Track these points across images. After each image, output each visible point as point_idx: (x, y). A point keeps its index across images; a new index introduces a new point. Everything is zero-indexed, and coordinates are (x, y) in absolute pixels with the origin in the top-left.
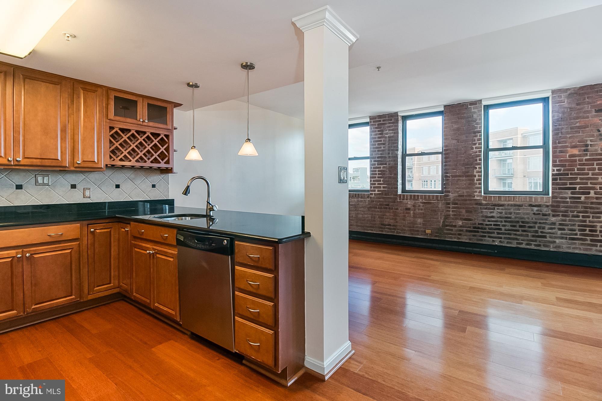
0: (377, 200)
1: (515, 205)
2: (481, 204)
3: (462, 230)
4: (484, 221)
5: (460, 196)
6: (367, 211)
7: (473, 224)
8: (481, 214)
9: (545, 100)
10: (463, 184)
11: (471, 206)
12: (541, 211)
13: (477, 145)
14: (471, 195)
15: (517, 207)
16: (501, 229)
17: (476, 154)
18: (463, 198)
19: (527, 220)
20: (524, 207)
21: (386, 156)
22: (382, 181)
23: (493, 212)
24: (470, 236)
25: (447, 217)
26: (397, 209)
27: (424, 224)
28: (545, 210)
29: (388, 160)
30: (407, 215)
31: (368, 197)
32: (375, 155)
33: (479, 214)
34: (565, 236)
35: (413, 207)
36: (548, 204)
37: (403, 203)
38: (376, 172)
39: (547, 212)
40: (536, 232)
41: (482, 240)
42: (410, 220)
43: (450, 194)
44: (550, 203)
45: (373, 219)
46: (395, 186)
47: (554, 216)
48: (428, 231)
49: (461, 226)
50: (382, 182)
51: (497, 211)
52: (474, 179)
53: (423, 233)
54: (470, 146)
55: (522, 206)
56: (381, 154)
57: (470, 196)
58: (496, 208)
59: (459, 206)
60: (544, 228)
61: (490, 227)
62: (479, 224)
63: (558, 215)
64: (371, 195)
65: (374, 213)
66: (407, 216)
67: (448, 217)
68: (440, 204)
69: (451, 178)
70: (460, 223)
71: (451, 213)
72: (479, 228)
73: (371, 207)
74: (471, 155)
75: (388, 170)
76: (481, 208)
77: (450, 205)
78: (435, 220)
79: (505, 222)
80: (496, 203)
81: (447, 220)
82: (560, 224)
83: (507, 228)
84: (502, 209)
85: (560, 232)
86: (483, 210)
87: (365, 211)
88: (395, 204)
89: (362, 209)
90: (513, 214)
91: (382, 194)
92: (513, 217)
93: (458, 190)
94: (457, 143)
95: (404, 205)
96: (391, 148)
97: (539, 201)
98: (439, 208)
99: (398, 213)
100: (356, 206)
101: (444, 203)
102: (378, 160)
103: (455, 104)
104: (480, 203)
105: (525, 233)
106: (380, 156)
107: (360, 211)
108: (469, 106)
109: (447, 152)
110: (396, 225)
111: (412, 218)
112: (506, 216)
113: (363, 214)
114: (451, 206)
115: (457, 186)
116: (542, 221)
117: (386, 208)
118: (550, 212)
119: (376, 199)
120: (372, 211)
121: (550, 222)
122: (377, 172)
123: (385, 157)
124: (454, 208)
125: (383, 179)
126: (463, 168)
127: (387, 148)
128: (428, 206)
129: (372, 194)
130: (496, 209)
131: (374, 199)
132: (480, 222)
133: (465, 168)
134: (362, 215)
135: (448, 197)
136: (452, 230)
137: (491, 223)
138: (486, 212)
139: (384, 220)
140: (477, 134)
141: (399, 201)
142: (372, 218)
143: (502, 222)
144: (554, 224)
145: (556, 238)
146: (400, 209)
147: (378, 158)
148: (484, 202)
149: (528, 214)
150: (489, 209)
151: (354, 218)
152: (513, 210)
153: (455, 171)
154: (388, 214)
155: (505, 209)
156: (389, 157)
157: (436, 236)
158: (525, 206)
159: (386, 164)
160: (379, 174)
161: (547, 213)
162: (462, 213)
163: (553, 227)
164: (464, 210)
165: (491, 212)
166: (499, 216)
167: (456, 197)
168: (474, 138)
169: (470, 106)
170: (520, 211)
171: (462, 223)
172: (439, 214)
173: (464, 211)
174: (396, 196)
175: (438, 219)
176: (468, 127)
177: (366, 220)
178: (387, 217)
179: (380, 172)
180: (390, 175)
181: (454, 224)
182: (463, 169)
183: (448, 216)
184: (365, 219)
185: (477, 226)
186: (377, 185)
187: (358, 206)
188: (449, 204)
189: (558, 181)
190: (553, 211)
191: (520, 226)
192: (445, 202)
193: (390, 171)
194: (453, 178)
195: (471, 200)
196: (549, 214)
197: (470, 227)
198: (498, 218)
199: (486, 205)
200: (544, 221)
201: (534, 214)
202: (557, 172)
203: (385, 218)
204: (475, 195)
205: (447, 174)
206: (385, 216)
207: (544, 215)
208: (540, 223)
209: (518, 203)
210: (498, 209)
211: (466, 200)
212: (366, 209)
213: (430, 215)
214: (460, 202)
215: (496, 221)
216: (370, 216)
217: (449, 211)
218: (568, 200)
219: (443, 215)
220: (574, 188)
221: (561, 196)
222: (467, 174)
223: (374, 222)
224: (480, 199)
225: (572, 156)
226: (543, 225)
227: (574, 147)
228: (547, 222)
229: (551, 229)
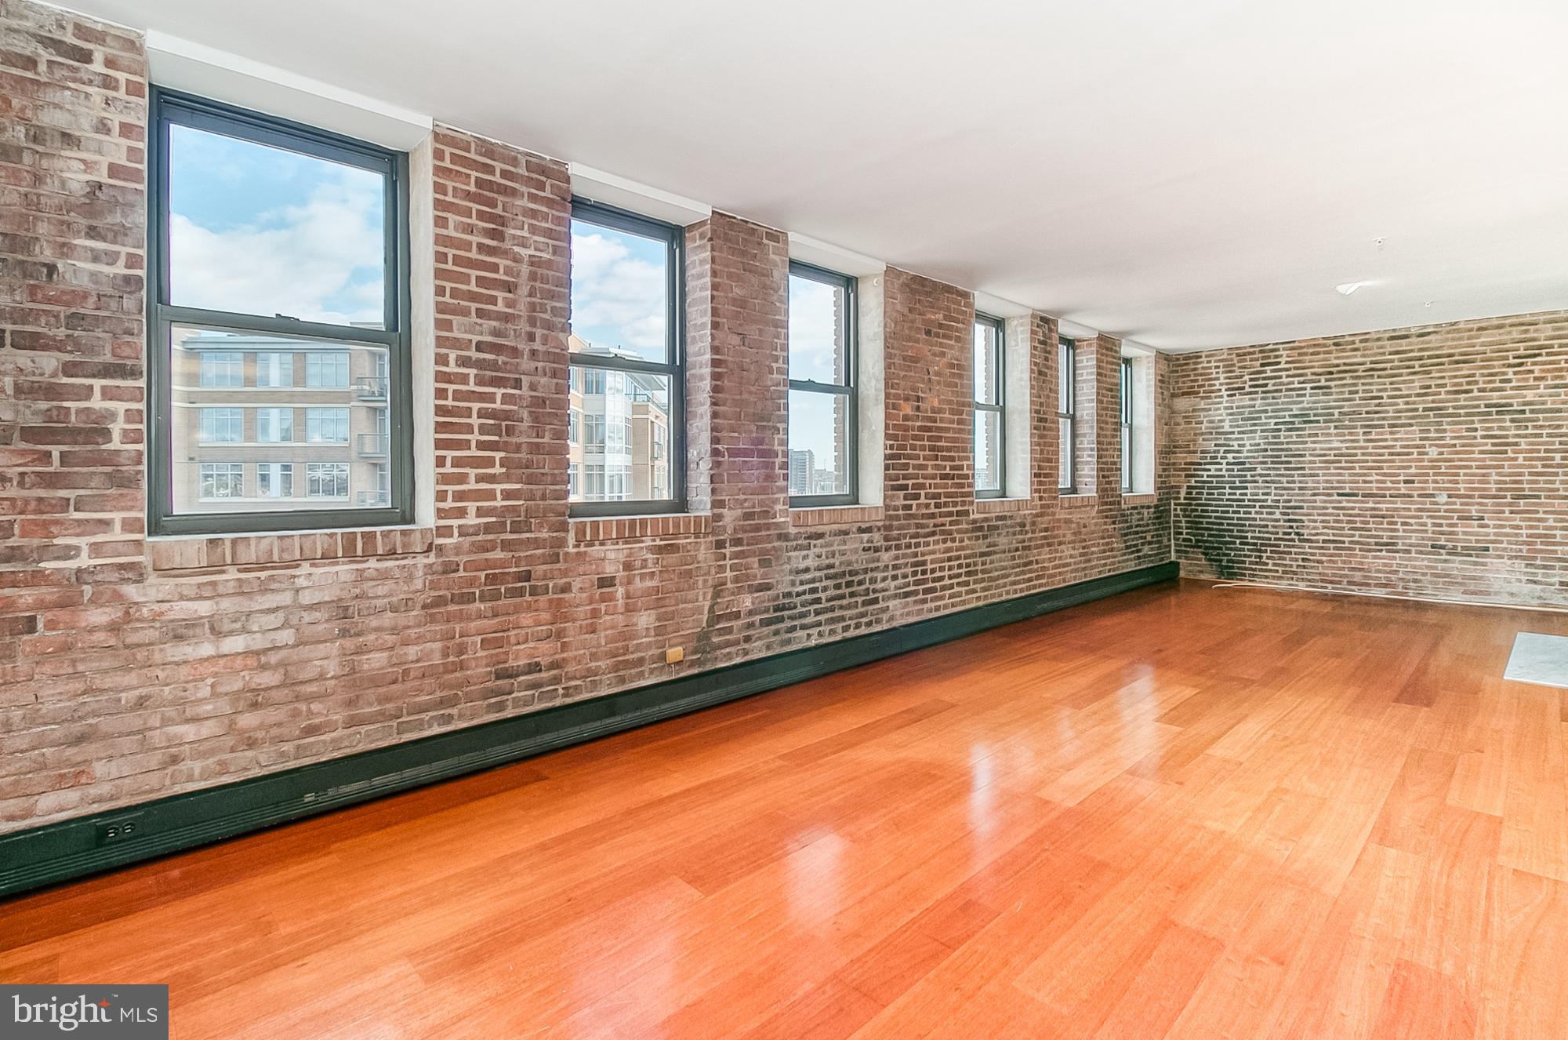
0: (473, 557)
1: (838, 533)
2: (787, 537)
3: (752, 625)
5: (748, 516)
6: (419, 626)
7: (773, 599)
8: (788, 567)
10: (753, 479)
11: (769, 546)
12: (872, 542)
13: (780, 364)
14: (768, 512)
15: (841, 537)
16: (820, 598)
17: (779, 388)
18: (752, 522)
19: (856, 567)
20: (851, 535)
21: (520, 347)
22: (502, 466)
23: (808, 557)
24: (768, 636)
25: (718, 590)
26: (566, 589)
27: (659, 631)
28: (877, 539)
29: (526, 364)
30: (603, 606)
31: (429, 550)
32: (465, 332)
33: (784, 567)
34: (898, 591)
35: (624, 570)
36: (880, 524)
37: (587, 559)
39: (879, 541)
40: (867, 592)
41: (789, 642)
42: (613, 628)
43: (725, 511)
45: (451, 659)
46: (557, 487)
47: (887, 549)
48: (675, 653)
49: (750, 613)
50: (498, 470)
51: (814, 553)
52: (774, 463)
53: (655, 665)
54: (767, 363)
55: (848, 534)
56: (496, 333)
57: (766, 514)
58: (813, 543)
59: (745, 548)
60: (876, 581)
61: (804, 597)
62: (785, 596)
63: (891, 548)
64: (444, 536)
65: (457, 629)
66: (603, 612)
67: (722, 590)
68: (703, 548)
69: (727, 457)
70: (747, 601)
71: (729, 574)
72: (783, 608)
73: (440, 602)
74: (767, 388)
75: (525, 415)
76: (787, 547)
77: (726, 548)
78: (690, 606)
79: (827, 578)
80: (813, 530)
81: (719, 600)
82: (894, 567)
83: (830, 593)
84: (821, 546)
85: (893, 584)
86: (790, 554)
87: (406, 628)
88: (558, 566)
89: (388, 619)
90: (837, 555)
91: (500, 527)
92: (837, 563)
93: (742, 497)
94: (739, 345)
95: (594, 567)
96: (541, 315)
97: (872, 518)
98: (699, 562)
99: (571, 606)
100: (346, 608)
101: (712, 542)
102: (478, 360)
103: (737, 217)
104: (785, 535)
105: (853, 600)
106: (490, 339)
107: (377, 629)
108: (765, 241)
109: (720, 370)
110: (564, 659)
111: (622, 614)
112: (827, 562)
113: (392, 648)
114: (728, 551)
115: (741, 486)
116: (873, 566)
117: (520, 592)
118: (882, 542)
119: (470, 552)
120: (448, 621)
121: (883, 564)
122: (475, 421)
123: (515, 352)
124: (736, 555)
125: (503, 454)
126: (753, 428)
127: (522, 309)
128: (671, 558)
130: (812, 547)
131: (457, 555)
132: (786, 591)
133: (758, 427)
134: (385, 654)
135: (721, 523)
136: (729, 630)
137: (804, 587)
138: (795, 557)
139: (507, 653)
140: (779, 330)
141: (575, 550)
142: (446, 655)
143: (820, 580)
144: (886, 568)
145: (889, 598)
146: (576, 585)
147: (479, 347)
148: (793, 530)
149: (855, 551)
150: (802, 548)
151: (333, 682)
152: (838, 545)
154: (526, 619)
155: (827, 545)
156: (533, 353)
157: (692, 664)
158: (854, 533)
159: (517, 384)
160: (483, 429)
161: (879, 544)
162: (752, 568)
163: (886, 574)
164: (756, 559)
165: (805, 557)
166: (816, 564)
167: (739, 519)
168: (776, 340)
170: (846, 548)
171: (753, 603)
172: (700, 583)
173: (755, 563)
174: (564, 531)
175: (697, 601)
176: (764, 302)
177: (412, 674)
178: (523, 632)
179: (492, 422)
180: (538, 436)
181: (735, 609)
182: (752, 432)
183: (721, 584)
184: (406, 672)
185: (782, 601)
186: (472, 485)
187: (365, 603)
189: (890, 472)
190: (886, 539)
191: (847, 585)
192: (714, 539)
193: (535, 418)
194: (731, 459)
195: (768, 527)
196: (881, 547)
197: (767, 610)
198: (815, 570)
199: (797, 537)
200: (876, 565)
201: (864, 550)
202: (891, 452)
203: (513, 640)
204: (776, 513)
205: (719, 444)
206: (512, 633)
207: (877, 550)
208: (872, 570)
210: (815, 546)
211: (758, 528)
212: (413, 613)
213: (677, 594)
214: (746, 535)
215: (813, 581)
216: (438, 645)
217: (722, 569)
218: (901, 512)
219: (710, 583)
220: (905, 487)
221: (893, 503)
222: (761, 447)
223: (458, 675)
224: (785, 522)
225: (906, 418)
226: (875, 574)
227: (907, 399)
228: (880, 564)
229: (884, 579)
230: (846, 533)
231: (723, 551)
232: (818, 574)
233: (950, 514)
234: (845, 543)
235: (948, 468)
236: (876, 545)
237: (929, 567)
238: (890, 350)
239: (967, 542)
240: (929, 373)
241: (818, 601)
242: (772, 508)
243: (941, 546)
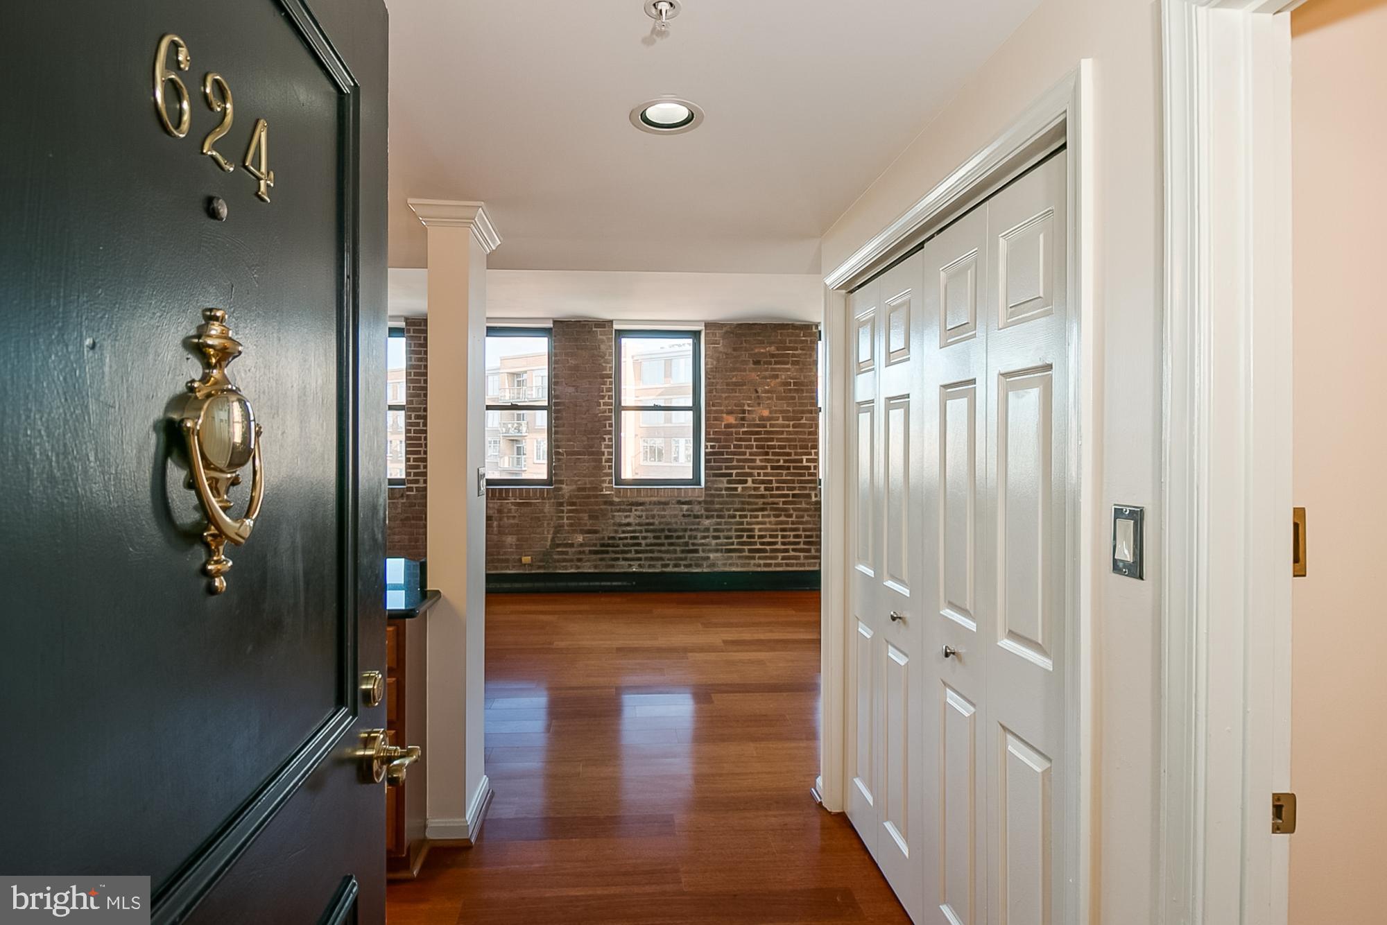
0: (422, 501)
1: (660, 503)
2: (612, 503)
3: (583, 552)
4: (616, 532)
5: (579, 489)
6: (398, 527)
7: (600, 539)
8: (612, 521)
9: (695, 335)
10: (585, 468)
11: (597, 508)
12: (692, 511)
13: (606, 400)
14: (597, 488)
15: (662, 506)
16: (641, 543)
17: (605, 414)
18: (584, 493)
19: (674, 526)
20: (670, 505)
23: (629, 516)
24: (595, 560)
25: (558, 529)
27: (518, 547)
28: (697, 509)
31: (402, 496)
33: (609, 521)
34: (720, 547)
35: (498, 513)
36: (701, 499)
38: (421, 440)
39: (698, 511)
40: (686, 544)
41: (613, 566)
42: (491, 541)
43: (564, 486)
44: (703, 499)
45: (413, 544)
47: (707, 517)
48: (526, 559)
49: (581, 545)
51: (636, 515)
52: (602, 459)
53: (515, 564)
54: (596, 400)
55: (668, 504)
57: (595, 489)
58: (634, 508)
60: (695, 538)
61: (625, 541)
62: (610, 538)
63: (712, 517)
64: (410, 491)
65: (415, 531)
67: (560, 530)
68: (547, 505)
69: (565, 456)
70: (580, 539)
71: (565, 521)
72: (608, 545)
73: (407, 519)
74: (596, 415)
76: (611, 509)
77: (564, 506)
78: (538, 536)
79: (647, 531)
80: (634, 500)
81: (559, 535)
82: (716, 530)
83: (648, 541)
84: (642, 511)
85: (714, 542)
86: (615, 514)
87: (394, 528)
90: (657, 517)
92: (657, 522)
93: (577, 478)
94: (574, 392)
97: (690, 495)
98: (544, 513)
101: (553, 503)
103: (573, 320)
104: (610, 501)
105: (672, 548)
108: (594, 329)
109: (559, 408)
111: (496, 535)
112: (647, 521)
114: (565, 508)
115: (575, 472)
116: (693, 527)
118: (703, 512)
119: (421, 499)
120: (411, 527)
121: (704, 527)
122: (423, 442)
124: (570, 511)
126: (585, 438)
128: (525, 510)
129: (410, 489)
130: (633, 510)
131: (415, 499)
132: (611, 535)
133: (588, 438)
135: (560, 493)
136: (566, 553)
137: (627, 535)
138: (619, 516)
140: (606, 380)
142: (410, 541)
143: (641, 532)
144: (707, 530)
145: (710, 551)
148: (616, 500)
149: (675, 516)
150: (624, 511)
152: (658, 511)
153: (572, 443)
155: (647, 510)
157: (539, 567)
158: (673, 504)
161: (699, 513)
162: (583, 520)
163: (706, 534)
164: (587, 515)
165: (626, 517)
166: (637, 522)
167: (574, 491)
168: (602, 387)
169: (596, 329)
170: (665, 513)
171: (583, 539)
172: (545, 525)
173: (585, 516)
175: (543, 534)
176: (592, 365)
177: (397, 547)
181: (570, 542)
182: (584, 442)
183: (560, 527)
185: (606, 541)
186: (422, 470)
188: (561, 504)
189: (712, 464)
190: (707, 510)
191: (667, 537)
192: (556, 501)
194: (569, 457)
195: (596, 496)
196: (702, 515)
197: (595, 545)
198: (636, 525)
199: (619, 503)
200: (696, 527)
201: (684, 516)
202: (711, 450)
204: (603, 488)
205: (559, 448)
207: (696, 517)
208: (691, 530)
209: (663, 500)
210: (636, 510)
211: (589, 497)
212: (397, 522)
213: (530, 529)
214: (579, 500)
215: (634, 531)
216: (407, 537)
217: (562, 518)
218: (724, 492)
219: (552, 526)
220: (730, 475)
221: (716, 486)
222: (590, 450)
223: (415, 550)
224: (610, 494)
225: (727, 426)
226: (694, 533)
227: (730, 413)
228: (699, 527)
229: (704, 537)
230: (666, 503)
231: (562, 508)
232: (638, 528)
233: (787, 496)
234: (664, 510)
235: (782, 461)
236: (696, 513)
237: (757, 533)
238: (712, 380)
239: (806, 518)
240: (757, 392)
241: (639, 545)
242: (600, 486)
243: (773, 519)
